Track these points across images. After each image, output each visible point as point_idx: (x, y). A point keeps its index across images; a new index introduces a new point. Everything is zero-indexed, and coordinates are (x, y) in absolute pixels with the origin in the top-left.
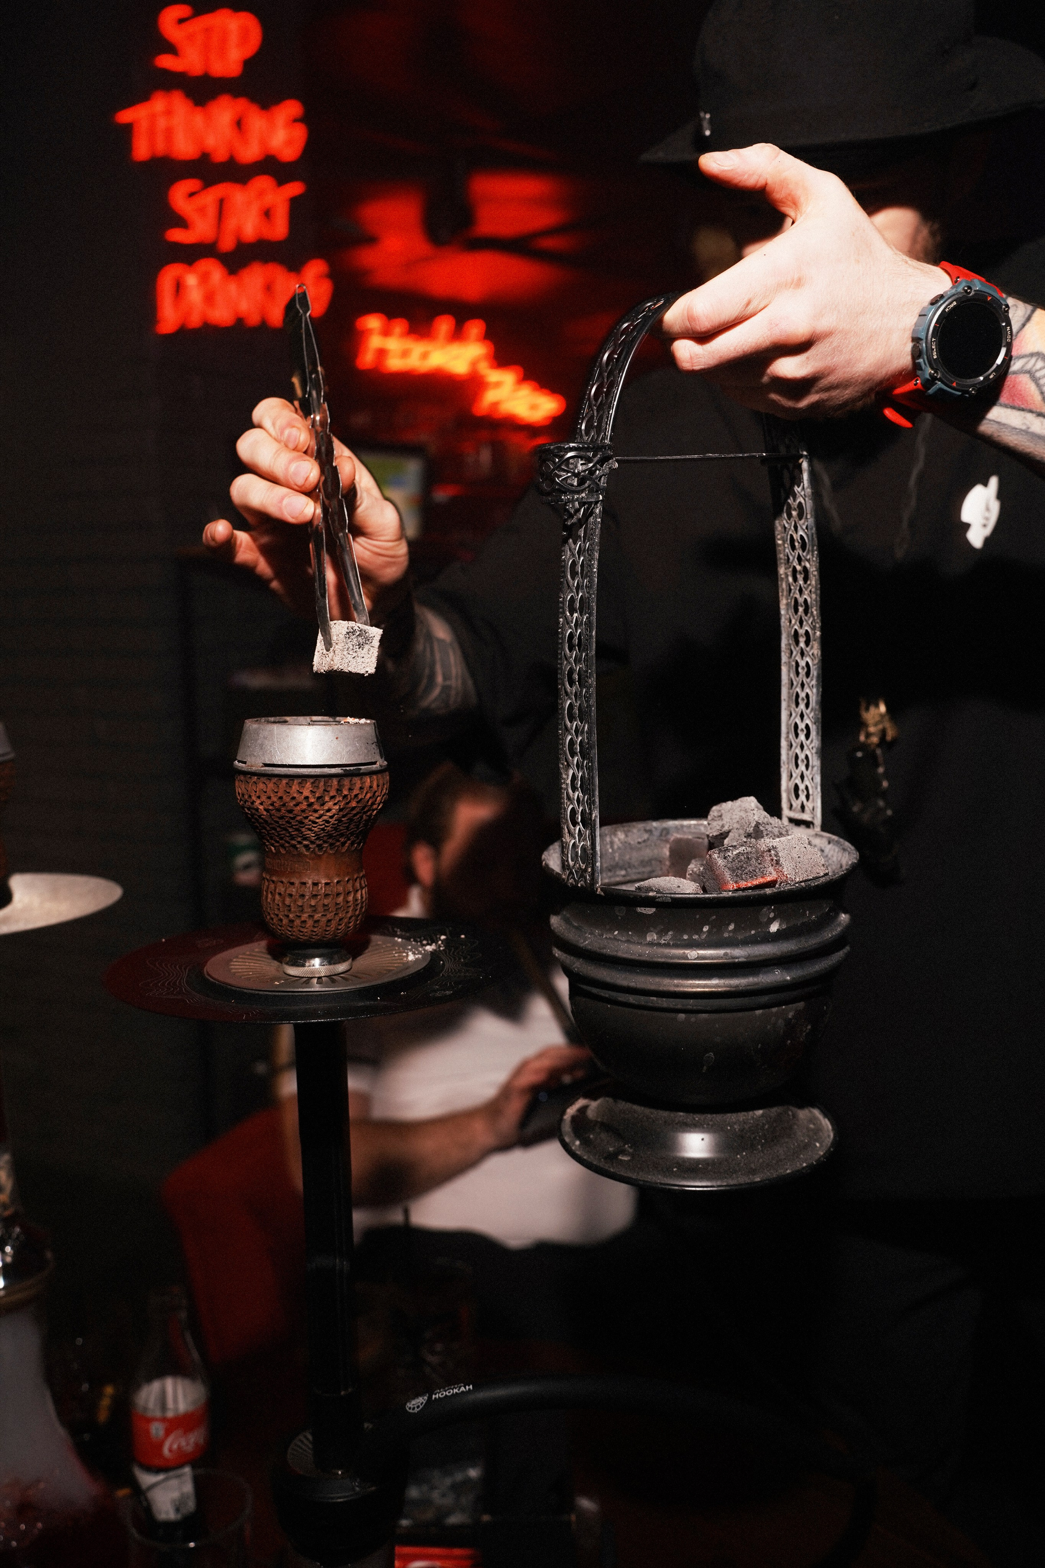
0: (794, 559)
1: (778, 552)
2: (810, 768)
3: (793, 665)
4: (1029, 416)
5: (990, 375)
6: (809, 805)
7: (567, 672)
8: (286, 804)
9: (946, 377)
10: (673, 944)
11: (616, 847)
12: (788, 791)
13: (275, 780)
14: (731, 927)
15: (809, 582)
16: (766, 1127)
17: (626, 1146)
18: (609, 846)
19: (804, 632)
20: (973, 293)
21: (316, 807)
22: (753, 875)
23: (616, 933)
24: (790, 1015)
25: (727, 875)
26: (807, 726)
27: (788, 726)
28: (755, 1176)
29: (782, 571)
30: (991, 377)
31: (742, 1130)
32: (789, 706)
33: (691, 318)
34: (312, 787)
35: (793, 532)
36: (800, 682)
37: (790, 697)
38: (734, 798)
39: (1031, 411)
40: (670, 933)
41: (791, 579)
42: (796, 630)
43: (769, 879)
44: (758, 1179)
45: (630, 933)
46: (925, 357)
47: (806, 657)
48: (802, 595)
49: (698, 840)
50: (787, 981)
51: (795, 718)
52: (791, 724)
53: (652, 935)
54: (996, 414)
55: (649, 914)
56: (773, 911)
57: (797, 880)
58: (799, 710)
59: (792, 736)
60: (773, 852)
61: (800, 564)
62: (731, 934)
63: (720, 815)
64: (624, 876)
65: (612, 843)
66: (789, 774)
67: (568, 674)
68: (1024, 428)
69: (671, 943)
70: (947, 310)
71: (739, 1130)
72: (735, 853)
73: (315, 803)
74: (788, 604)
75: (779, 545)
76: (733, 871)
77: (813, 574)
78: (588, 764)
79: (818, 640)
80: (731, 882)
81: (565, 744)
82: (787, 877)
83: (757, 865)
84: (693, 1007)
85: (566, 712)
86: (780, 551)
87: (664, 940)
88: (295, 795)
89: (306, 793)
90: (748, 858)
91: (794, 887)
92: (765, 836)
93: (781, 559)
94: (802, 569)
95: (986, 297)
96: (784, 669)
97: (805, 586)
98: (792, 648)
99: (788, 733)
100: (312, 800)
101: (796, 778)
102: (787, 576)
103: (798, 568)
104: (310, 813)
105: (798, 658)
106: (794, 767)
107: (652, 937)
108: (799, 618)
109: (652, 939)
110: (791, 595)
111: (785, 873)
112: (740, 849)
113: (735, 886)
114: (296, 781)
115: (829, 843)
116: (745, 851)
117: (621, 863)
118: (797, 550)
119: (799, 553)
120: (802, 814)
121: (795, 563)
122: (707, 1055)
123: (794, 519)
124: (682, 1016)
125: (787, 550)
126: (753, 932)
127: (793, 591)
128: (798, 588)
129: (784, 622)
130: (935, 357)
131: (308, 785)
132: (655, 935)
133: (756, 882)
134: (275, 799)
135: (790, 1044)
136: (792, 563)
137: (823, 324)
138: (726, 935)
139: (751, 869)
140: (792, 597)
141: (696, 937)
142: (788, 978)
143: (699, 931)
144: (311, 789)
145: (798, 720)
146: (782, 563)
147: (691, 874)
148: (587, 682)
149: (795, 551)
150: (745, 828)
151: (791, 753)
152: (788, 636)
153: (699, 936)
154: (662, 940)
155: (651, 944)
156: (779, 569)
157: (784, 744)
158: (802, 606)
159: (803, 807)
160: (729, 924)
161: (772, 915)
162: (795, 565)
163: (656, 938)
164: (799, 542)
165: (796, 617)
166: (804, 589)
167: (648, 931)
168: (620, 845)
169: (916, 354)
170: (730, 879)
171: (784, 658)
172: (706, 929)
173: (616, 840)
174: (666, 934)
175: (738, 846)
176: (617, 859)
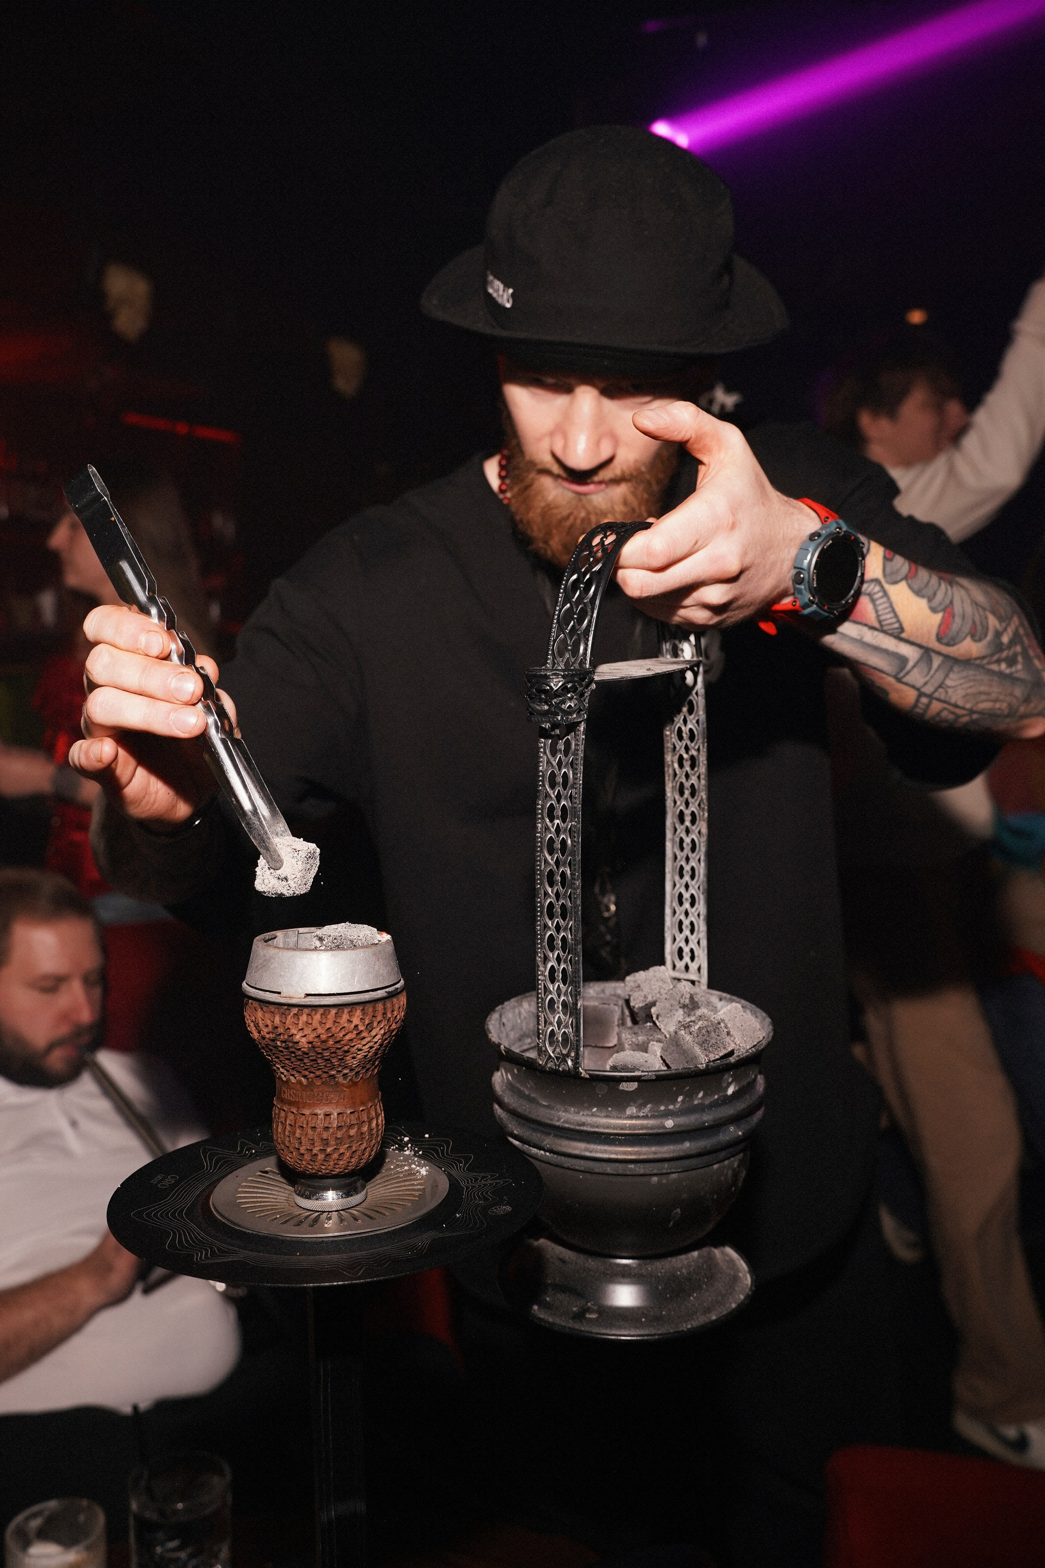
0: (681, 748)
1: (665, 741)
2: (695, 933)
3: (676, 841)
4: (865, 629)
5: (849, 600)
6: (693, 966)
7: (546, 874)
8: (335, 1035)
9: (821, 603)
10: (651, 1116)
11: (522, 1017)
12: (672, 953)
13: (321, 1011)
14: (701, 1095)
15: (696, 769)
16: (705, 1266)
17: (589, 1304)
18: (518, 1018)
19: (690, 812)
20: (842, 533)
21: (364, 1034)
22: (716, 1046)
23: (595, 1109)
24: (736, 1164)
25: (698, 1050)
26: (692, 896)
27: (672, 895)
28: (711, 1314)
29: (668, 758)
30: (850, 601)
31: (689, 1274)
32: (673, 877)
33: (650, 554)
34: (362, 1015)
35: (681, 724)
36: (685, 856)
37: (674, 869)
38: (645, 968)
39: (866, 625)
40: (649, 1106)
41: (676, 765)
42: (681, 811)
43: (730, 1049)
44: (714, 1318)
45: (610, 1109)
46: (807, 585)
47: (692, 834)
48: (689, 780)
49: (604, 1006)
50: (740, 1136)
51: (679, 888)
52: (675, 894)
53: (632, 1109)
54: (847, 628)
55: (630, 1091)
56: (732, 1076)
57: (748, 1047)
58: (684, 881)
59: (676, 904)
60: (722, 1025)
61: (687, 753)
62: (700, 1101)
63: (637, 985)
64: (530, 1044)
65: (520, 1014)
66: (673, 938)
67: (547, 876)
68: (858, 637)
69: (649, 1115)
70: (825, 547)
71: (687, 1274)
72: (696, 1028)
73: (365, 1031)
74: (673, 787)
75: (667, 736)
76: (701, 1045)
77: (703, 763)
78: (575, 958)
79: (706, 820)
80: (703, 1056)
81: (544, 939)
82: (740, 1046)
83: (717, 1037)
84: (667, 1170)
85: (546, 910)
86: (668, 740)
87: (643, 1113)
88: (346, 1025)
89: (356, 1021)
90: (708, 1031)
91: (748, 1053)
92: (701, 1006)
93: (668, 748)
94: (689, 757)
95: (851, 537)
96: (668, 845)
97: (693, 772)
98: (677, 826)
99: (672, 902)
100: (361, 1028)
101: (680, 942)
102: (673, 762)
103: (685, 756)
104: (358, 1042)
105: (683, 835)
106: (678, 932)
107: (631, 1110)
108: (685, 800)
109: (632, 1113)
110: (677, 779)
111: (738, 1042)
112: (699, 1023)
113: (706, 1059)
114: (346, 1011)
115: (721, 1000)
116: (704, 1025)
117: (527, 1032)
118: (684, 740)
119: (686, 744)
120: (685, 973)
121: (683, 752)
122: (676, 1211)
123: (683, 714)
124: (655, 1179)
125: (673, 740)
126: (716, 1097)
127: (678, 776)
128: (684, 774)
129: (670, 803)
130: (815, 586)
131: (358, 1012)
132: (634, 1109)
133: (721, 1054)
134: (320, 1031)
135: (735, 1190)
136: (678, 751)
137: (747, 561)
138: (696, 1102)
139: (713, 1041)
140: (678, 781)
141: (671, 1107)
142: (740, 1133)
143: (674, 1101)
144: (361, 1017)
145: (683, 890)
146: (668, 752)
147: (631, 1044)
148: (574, 884)
149: (683, 741)
150: (678, 998)
151: (674, 919)
152: (673, 815)
153: (674, 1106)
154: (641, 1113)
155: (631, 1117)
156: (666, 756)
157: (668, 911)
158: (688, 789)
159: (687, 968)
160: (698, 1093)
161: (730, 1080)
162: (682, 753)
163: (635, 1112)
164: (686, 734)
165: (681, 799)
166: (690, 775)
167: (628, 1105)
168: (526, 1015)
169: (797, 580)
170: (701, 1053)
171: (669, 834)
172: (680, 1099)
173: (522, 1011)
174: (645, 1106)
175: (696, 1021)
176: (524, 1028)
